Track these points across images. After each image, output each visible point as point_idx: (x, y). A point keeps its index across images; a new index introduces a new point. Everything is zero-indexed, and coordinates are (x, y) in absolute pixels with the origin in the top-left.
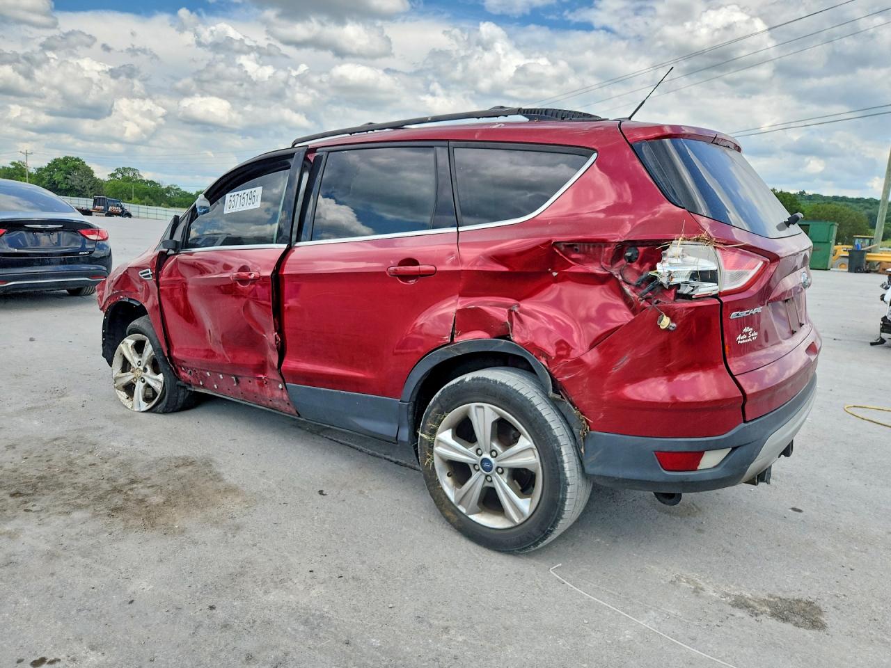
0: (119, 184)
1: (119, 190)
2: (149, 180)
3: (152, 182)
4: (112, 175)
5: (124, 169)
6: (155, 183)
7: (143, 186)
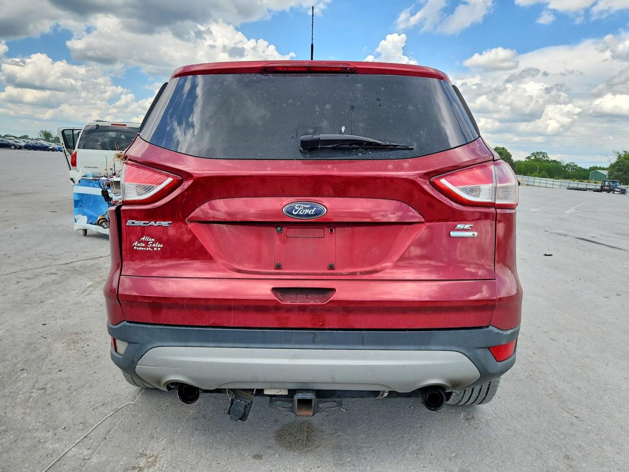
0: (530, 163)
1: (529, 168)
2: (553, 160)
3: (555, 161)
4: (529, 158)
5: (537, 153)
6: (557, 162)
7: (547, 164)
